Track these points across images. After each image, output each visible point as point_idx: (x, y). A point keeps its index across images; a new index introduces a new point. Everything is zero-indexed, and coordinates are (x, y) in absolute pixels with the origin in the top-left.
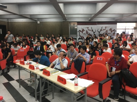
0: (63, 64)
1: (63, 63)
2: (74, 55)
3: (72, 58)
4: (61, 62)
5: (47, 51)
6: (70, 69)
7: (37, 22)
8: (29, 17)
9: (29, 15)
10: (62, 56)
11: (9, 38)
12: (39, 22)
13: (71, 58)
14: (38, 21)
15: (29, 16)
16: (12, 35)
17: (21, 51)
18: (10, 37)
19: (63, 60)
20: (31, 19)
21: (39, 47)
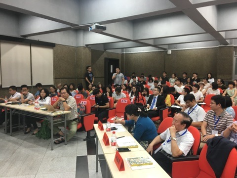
0: (179, 144)
1: (180, 141)
2: (221, 122)
3: (217, 130)
4: (174, 138)
5: (173, 106)
6: (198, 159)
7: (167, 51)
8: (152, 44)
9: (153, 40)
10: (177, 124)
11: (117, 80)
12: (170, 52)
13: (213, 129)
14: (169, 49)
15: (151, 42)
16: (121, 75)
17: (123, 102)
18: (118, 77)
19: (181, 133)
20: (155, 46)
21: (157, 97)
